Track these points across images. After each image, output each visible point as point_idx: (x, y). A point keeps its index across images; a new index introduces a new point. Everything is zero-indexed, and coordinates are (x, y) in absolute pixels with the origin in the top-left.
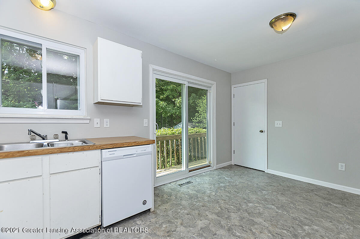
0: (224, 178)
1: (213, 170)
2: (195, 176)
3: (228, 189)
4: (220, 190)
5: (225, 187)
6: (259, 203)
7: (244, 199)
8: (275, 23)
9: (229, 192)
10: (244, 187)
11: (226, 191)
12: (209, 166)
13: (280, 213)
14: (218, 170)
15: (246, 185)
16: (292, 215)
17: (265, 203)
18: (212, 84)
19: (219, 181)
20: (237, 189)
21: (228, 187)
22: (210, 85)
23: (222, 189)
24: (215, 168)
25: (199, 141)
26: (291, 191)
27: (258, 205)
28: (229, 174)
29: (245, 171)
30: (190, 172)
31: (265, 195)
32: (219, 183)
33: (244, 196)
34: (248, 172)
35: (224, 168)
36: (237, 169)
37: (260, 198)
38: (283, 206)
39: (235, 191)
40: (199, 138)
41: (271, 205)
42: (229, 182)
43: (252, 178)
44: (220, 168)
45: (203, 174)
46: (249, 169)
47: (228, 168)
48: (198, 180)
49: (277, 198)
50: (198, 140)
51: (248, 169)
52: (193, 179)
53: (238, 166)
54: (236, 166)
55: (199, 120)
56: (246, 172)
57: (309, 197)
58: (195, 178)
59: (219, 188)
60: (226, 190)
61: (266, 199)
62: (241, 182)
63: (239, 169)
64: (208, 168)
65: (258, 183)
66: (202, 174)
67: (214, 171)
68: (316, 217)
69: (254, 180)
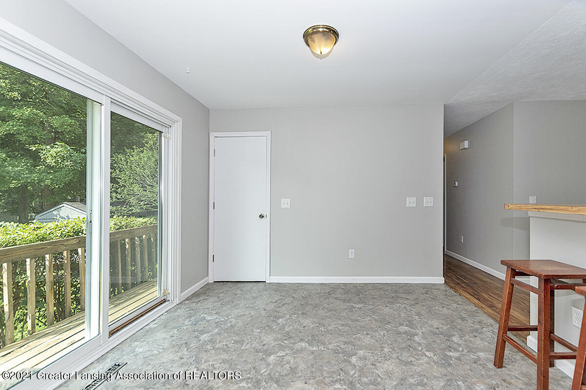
0: (204, 318)
1: (173, 308)
2: (128, 341)
3: (220, 342)
4: (204, 353)
5: (212, 341)
6: (282, 348)
7: (257, 352)
8: (313, 36)
9: (226, 350)
10: (248, 324)
11: (219, 348)
12: (165, 301)
13: (316, 351)
14: (185, 304)
15: (248, 319)
16: (330, 347)
17: (290, 343)
18: (174, 122)
19: (194, 331)
20: (238, 335)
21: (218, 338)
22: (169, 123)
23: (209, 347)
24: (177, 301)
25: (127, 246)
26: (311, 304)
27: (283, 354)
28: (210, 307)
29: (236, 291)
30: (113, 334)
31: (284, 326)
32: (196, 337)
33: (255, 344)
34: (242, 290)
35: (196, 295)
36: (221, 291)
37: (279, 336)
38: (314, 336)
39: (236, 342)
40: (127, 240)
41: (298, 342)
42: (217, 324)
43: (253, 299)
44: (187, 299)
45: (152, 326)
46: (242, 285)
47: (205, 293)
48: (141, 350)
49: (301, 324)
50: (123, 245)
51: (240, 285)
52: (125, 353)
53: (222, 283)
54: (217, 284)
55: (118, 199)
56: (239, 292)
57: (331, 305)
58: (130, 346)
59: (201, 348)
60: (217, 347)
61: (288, 333)
62: (239, 315)
63: (225, 288)
64: (163, 305)
65: (264, 307)
66: (147, 327)
67: (176, 311)
68: (353, 335)
69: (257, 303)
